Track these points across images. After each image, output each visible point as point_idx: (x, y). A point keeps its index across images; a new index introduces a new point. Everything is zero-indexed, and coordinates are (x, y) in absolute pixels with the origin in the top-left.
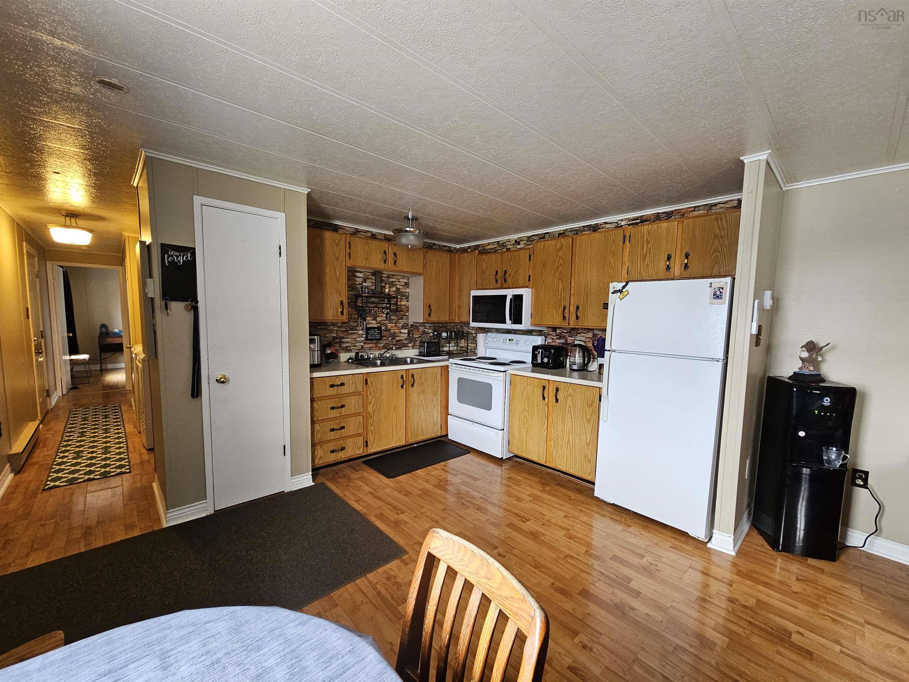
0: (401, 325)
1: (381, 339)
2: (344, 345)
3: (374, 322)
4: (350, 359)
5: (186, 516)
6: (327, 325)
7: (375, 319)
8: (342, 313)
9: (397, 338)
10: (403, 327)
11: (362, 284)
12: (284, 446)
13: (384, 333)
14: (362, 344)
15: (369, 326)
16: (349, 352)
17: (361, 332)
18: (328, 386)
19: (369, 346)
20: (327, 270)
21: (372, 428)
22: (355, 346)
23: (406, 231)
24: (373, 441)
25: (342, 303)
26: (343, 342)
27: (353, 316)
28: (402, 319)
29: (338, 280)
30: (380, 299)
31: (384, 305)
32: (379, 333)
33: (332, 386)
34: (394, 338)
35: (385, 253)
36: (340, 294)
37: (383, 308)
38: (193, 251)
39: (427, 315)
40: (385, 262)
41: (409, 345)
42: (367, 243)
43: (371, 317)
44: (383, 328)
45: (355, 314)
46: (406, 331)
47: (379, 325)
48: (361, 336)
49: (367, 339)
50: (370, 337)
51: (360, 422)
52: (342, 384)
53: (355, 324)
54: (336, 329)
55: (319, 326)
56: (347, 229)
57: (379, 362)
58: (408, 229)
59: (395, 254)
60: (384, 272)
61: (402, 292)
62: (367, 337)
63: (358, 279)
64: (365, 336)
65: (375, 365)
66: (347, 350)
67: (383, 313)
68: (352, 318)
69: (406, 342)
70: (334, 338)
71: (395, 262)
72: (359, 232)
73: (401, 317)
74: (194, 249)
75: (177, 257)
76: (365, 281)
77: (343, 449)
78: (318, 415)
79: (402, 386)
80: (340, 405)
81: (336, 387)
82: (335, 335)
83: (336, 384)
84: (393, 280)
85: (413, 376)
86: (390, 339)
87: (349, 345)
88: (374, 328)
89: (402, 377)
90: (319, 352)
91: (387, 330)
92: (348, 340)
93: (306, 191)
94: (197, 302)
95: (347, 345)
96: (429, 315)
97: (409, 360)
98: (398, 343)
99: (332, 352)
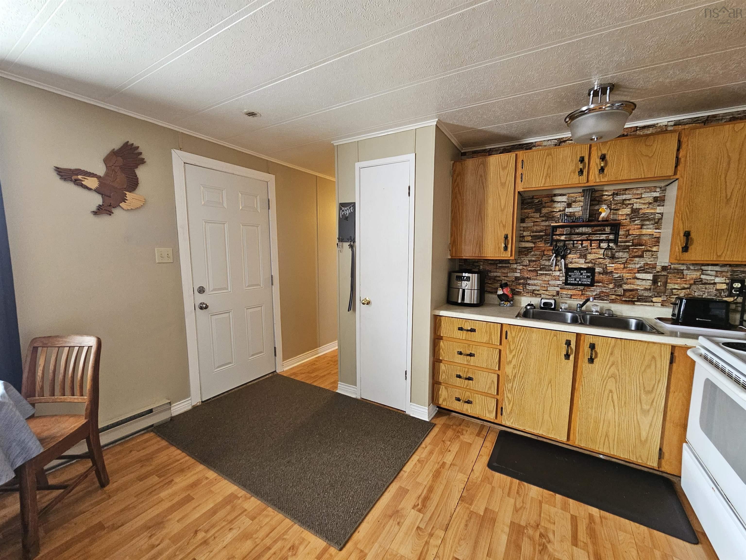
0: (638, 266)
1: (592, 285)
2: (530, 288)
3: (582, 261)
4: (529, 305)
5: (347, 391)
6: (509, 263)
7: (584, 256)
8: (506, 248)
9: (626, 287)
10: (642, 270)
11: (564, 210)
12: (406, 371)
13: (597, 277)
14: (558, 289)
15: (570, 266)
16: (536, 296)
17: (558, 273)
18: (456, 329)
19: (570, 292)
21: (510, 396)
22: (547, 290)
24: (511, 412)
25: (506, 237)
26: (529, 284)
27: (545, 253)
28: (641, 256)
29: (502, 210)
30: (596, 228)
31: (603, 237)
32: (588, 277)
33: (461, 329)
34: (621, 286)
35: (582, 160)
36: (504, 226)
37: (601, 241)
38: (353, 205)
39: (678, 248)
40: (581, 172)
41: (654, 299)
42: (549, 154)
43: (575, 253)
44: (598, 270)
45: (550, 250)
46: (650, 277)
47: (590, 265)
48: (557, 278)
49: (566, 283)
50: (571, 280)
51: (493, 381)
52: (473, 330)
53: (547, 263)
54: (521, 267)
55: (499, 264)
56: (545, 144)
59: (603, 158)
60: (606, 188)
61: (644, 214)
62: (566, 280)
63: (559, 205)
64: (564, 278)
66: (533, 293)
67: (599, 247)
68: (544, 255)
69: (646, 294)
70: (517, 278)
71: (602, 170)
72: (564, 141)
73: (640, 253)
74: (355, 203)
75: (346, 210)
76: (569, 205)
77: (469, 402)
78: (444, 355)
79: (567, 356)
80: (468, 352)
81: (465, 332)
82: (518, 275)
83: (465, 328)
84: (624, 197)
85: (592, 347)
86: (611, 286)
87: (538, 288)
88: (580, 269)
89: (568, 343)
90: (476, 291)
91: (605, 272)
92: (536, 282)
94: (354, 242)
95: (534, 288)
96: (685, 249)
98: (628, 294)
99: (504, 294)
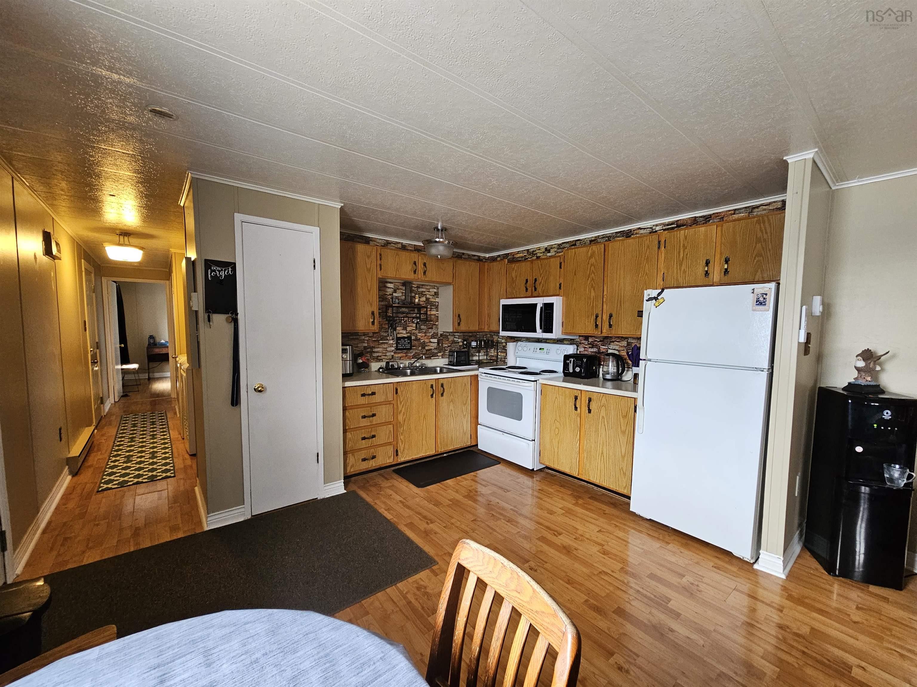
0: (431, 334)
1: (411, 349)
2: (375, 355)
3: (404, 332)
4: (380, 368)
5: (225, 520)
6: (358, 335)
7: (405, 329)
8: (373, 323)
9: (427, 348)
10: (433, 337)
11: (392, 294)
12: (318, 454)
13: (414, 343)
14: (392, 354)
15: (399, 336)
16: (379, 361)
17: (391, 342)
18: (359, 396)
19: (399, 355)
20: (359, 282)
21: (402, 437)
22: (386, 356)
23: (436, 242)
24: (403, 450)
25: (373, 313)
26: (374, 352)
27: (383, 326)
28: (432, 328)
29: (369, 291)
30: (410, 309)
31: (414, 315)
32: (409, 343)
33: (363, 395)
34: (424, 348)
35: (415, 263)
36: (371, 305)
37: (413, 318)
38: (233, 265)
39: (456, 324)
40: (415, 272)
41: (439, 354)
42: (397, 254)
43: (401, 326)
44: (413, 338)
45: (386, 324)
46: (435, 340)
47: (409, 335)
48: (391, 346)
49: (397, 349)
50: (400, 346)
51: (390, 431)
52: (373, 394)
53: (385, 334)
54: (367, 338)
55: (351, 336)
56: (378, 241)
57: (409, 371)
58: (437, 240)
59: (425, 265)
60: (414, 283)
61: (431, 301)
62: (397, 346)
63: (389, 290)
64: (395, 345)
65: (405, 375)
66: (378, 359)
67: (413, 322)
68: (382, 328)
69: (436, 351)
70: (365, 348)
71: (425, 273)
72: (390, 243)
73: (431, 326)
74: (235, 264)
75: (219, 271)
76: (395, 291)
77: (374, 457)
78: (349, 424)
79: (432, 396)
80: (371, 414)
81: (367, 397)
82: (366, 345)
83: (367, 393)
84: (423, 290)
85: (442, 385)
86: (420, 348)
87: (380, 354)
88: (404, 338)
89: (432, 386)
90: (351, 362)
91: (417, 340)
92: (378, 349)
93: (339, 205)
94: (237, 314)
95: (378, 354)
96: (459, 324)
97: (438, 369)
98: (428, 352)
99: (363, 362)
